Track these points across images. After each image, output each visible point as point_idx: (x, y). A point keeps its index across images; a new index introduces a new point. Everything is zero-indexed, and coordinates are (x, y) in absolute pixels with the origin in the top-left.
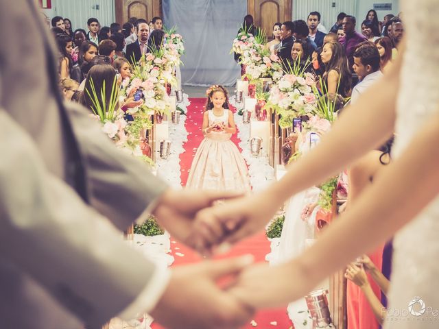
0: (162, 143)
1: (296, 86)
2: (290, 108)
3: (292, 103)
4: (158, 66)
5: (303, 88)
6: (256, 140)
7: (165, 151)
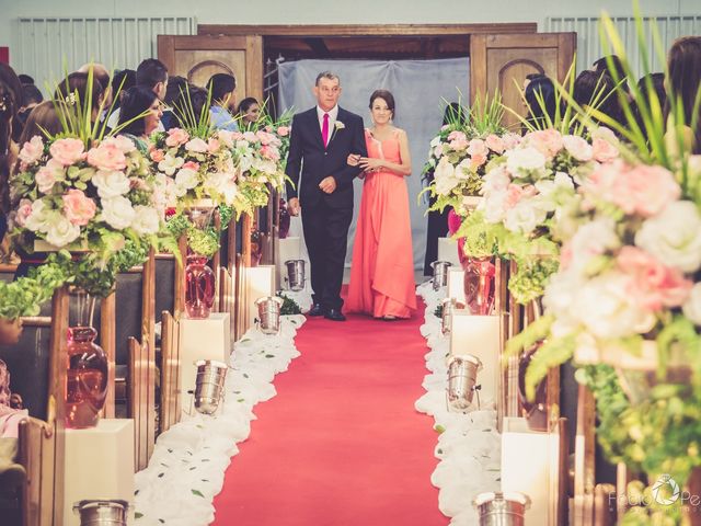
0: (201, 370)
1: (562, 163)
2: (542, 231)
3: (550, 215)
4: (195, 160)
5: (582, 169)
6: (464, 365)
7: (208, 390)
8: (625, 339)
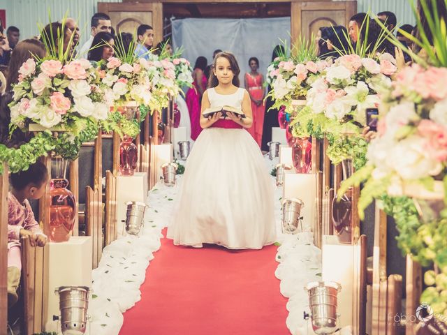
0: (130, 207)
1: (361, 75)
2: (349, 118)
3: (354, 108)
5: (374, 79)
6: (293, 204)
7: (134, 221)
8: (422, 180)
